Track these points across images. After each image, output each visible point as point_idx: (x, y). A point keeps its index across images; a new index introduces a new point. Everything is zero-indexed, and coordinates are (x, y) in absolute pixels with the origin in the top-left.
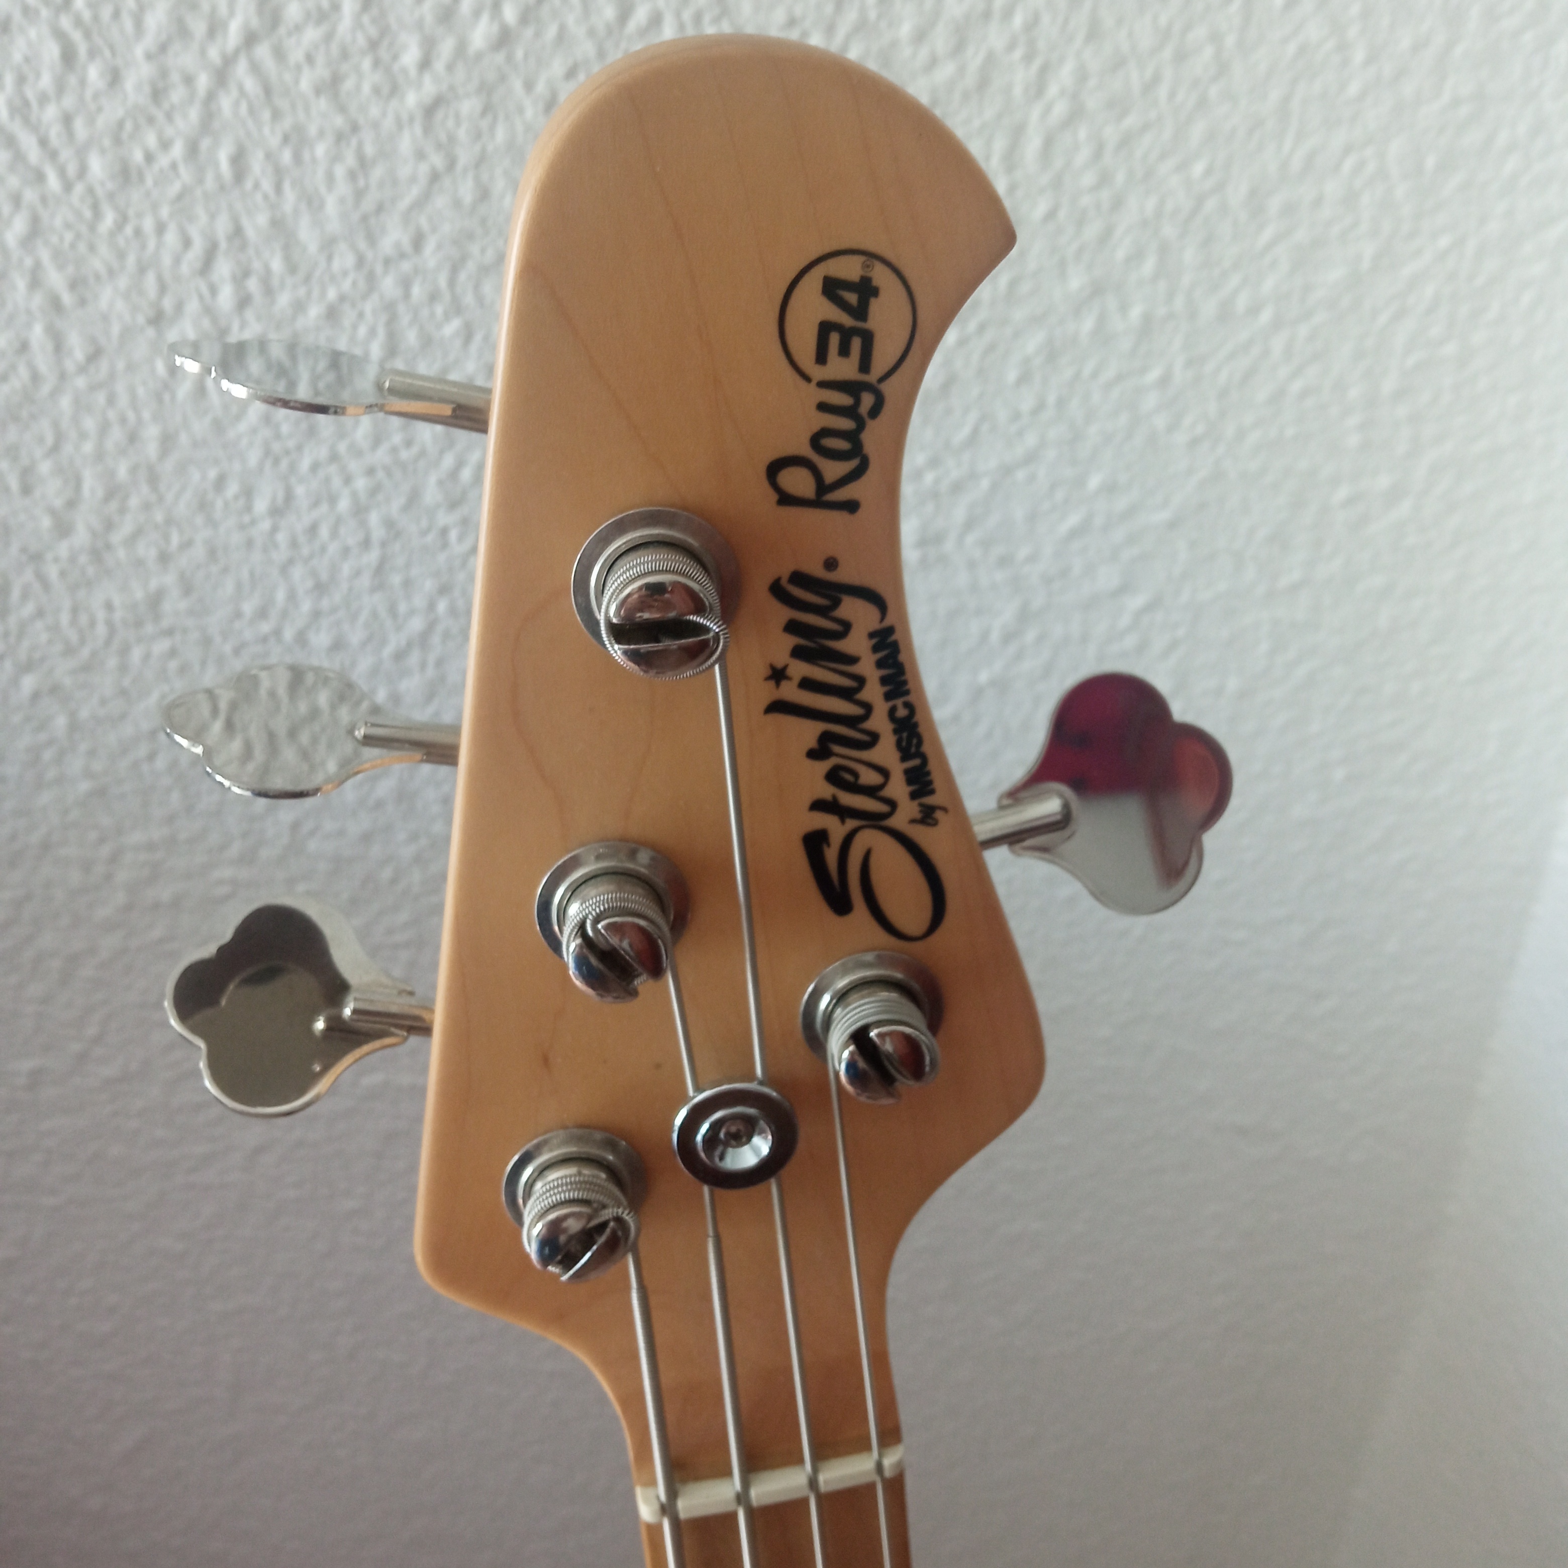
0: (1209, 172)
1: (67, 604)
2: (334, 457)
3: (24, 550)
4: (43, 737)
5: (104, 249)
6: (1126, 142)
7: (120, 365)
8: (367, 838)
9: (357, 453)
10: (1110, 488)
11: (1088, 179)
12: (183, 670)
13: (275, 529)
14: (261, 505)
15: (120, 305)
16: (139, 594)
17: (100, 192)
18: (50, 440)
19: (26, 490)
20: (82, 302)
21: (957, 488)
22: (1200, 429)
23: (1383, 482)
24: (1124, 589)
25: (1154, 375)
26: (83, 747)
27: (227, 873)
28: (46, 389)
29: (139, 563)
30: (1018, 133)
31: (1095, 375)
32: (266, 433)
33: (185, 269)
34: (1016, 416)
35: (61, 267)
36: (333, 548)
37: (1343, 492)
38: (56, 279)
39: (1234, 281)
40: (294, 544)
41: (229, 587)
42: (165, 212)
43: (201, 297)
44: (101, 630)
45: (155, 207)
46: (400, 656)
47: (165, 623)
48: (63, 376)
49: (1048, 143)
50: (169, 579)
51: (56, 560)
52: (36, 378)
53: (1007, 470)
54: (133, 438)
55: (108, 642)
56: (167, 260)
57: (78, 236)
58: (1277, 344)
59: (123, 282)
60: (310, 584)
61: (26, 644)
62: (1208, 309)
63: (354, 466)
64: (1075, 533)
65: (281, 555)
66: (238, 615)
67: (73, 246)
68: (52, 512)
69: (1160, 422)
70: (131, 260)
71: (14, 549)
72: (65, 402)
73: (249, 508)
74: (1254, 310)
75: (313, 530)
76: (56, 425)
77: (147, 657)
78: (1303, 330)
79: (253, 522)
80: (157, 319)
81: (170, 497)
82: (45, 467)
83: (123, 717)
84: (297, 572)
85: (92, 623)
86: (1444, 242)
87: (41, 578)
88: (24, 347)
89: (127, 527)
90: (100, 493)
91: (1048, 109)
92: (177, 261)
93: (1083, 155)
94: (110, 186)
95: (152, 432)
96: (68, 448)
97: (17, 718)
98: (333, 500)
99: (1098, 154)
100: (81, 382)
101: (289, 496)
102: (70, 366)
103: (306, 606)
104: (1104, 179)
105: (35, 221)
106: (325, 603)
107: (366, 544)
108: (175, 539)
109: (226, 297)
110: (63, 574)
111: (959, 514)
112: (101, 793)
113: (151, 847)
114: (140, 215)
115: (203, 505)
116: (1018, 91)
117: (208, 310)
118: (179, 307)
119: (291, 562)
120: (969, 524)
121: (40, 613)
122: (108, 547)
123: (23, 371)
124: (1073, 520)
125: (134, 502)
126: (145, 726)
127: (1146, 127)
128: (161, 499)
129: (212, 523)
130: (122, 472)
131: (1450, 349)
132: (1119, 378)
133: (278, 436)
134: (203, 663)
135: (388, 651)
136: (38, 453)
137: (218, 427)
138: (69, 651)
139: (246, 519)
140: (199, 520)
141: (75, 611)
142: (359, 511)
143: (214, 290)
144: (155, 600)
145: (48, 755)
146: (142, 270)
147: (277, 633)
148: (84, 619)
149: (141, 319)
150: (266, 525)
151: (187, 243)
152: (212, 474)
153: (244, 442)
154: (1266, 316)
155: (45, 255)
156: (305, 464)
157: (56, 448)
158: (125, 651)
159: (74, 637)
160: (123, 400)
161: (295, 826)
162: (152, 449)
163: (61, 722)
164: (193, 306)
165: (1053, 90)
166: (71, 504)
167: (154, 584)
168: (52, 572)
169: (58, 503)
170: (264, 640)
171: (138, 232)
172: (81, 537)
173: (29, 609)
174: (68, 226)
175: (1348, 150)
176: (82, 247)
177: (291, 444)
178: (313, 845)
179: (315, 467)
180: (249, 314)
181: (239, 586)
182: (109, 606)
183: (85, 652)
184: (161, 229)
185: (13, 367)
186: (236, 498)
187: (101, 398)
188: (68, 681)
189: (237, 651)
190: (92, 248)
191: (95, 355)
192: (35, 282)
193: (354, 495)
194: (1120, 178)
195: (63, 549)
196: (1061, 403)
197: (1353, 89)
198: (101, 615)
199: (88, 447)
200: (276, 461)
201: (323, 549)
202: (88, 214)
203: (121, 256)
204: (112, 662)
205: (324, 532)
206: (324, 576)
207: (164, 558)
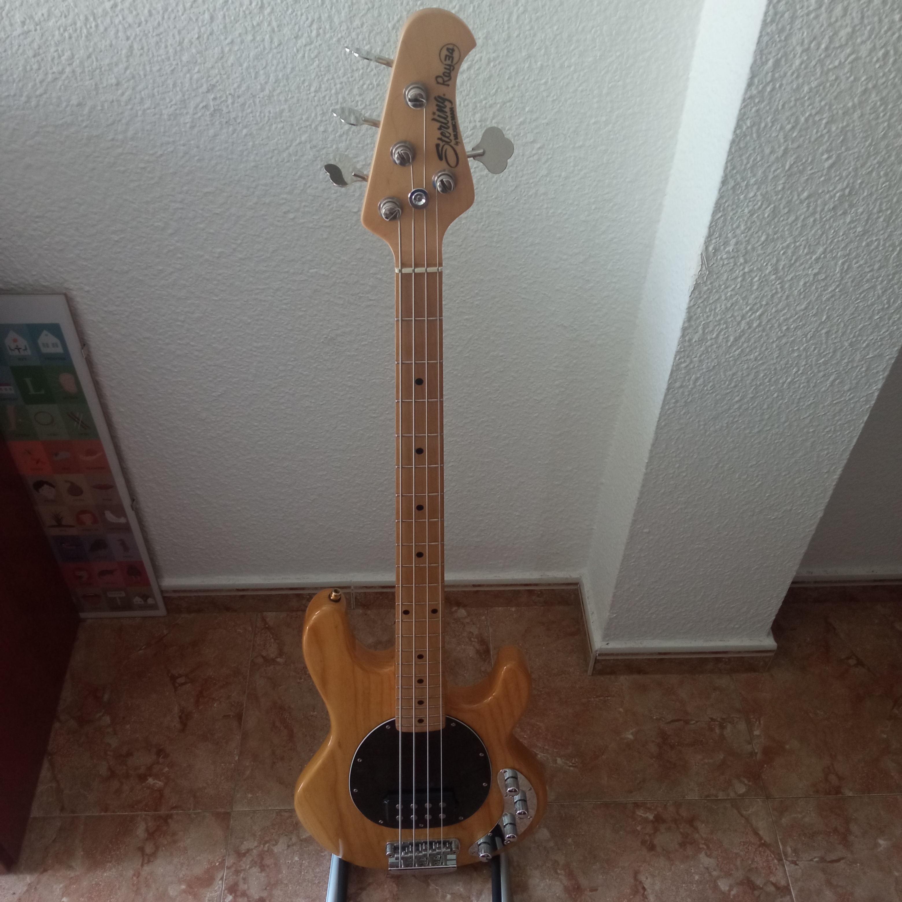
0: (557, 29)
1: (259, 110)
2: (333, 78)
3: (251, 94)
4: (245, 147)
5: (287, 18)
6: (537, 19)
7: (285, 48)
8: (323, 190)
9: (339, 78)
10: (531, 111)
11: (528, 28)
12: (284, 133)
13: (315, 96)
14: (313, 89)
15: (289, 32)
16: (278, 110)
17: (289, 4)
18: (264, 66)
19: (256, 78)
20: (279, 31)
21: (491, 106)
22: (555, 97)
23: (604, 118)
24: (533, 142)
25: (543, 81)
26: (255, 152)
27: (285, 196)
28: (266, 52)
29: (280, 101)
30: (511, 14)
31: (528, 79)
32: (317, 70)
33: (305, 25)
34: (508, 88)
35: (276, 21)
36: (329, 103)
37: (593, 121)
38: (274, 24)
39: (564, 58)
40: (319, 101)
41: (301, 111)
42: (304, 11)
43: (308, 33)
44: (266, 119)
45: (301, 9)
46: (340, 136)
47: (283, 119)
48: (271, 49)
49: (518, 17)
50: (286, 107)
51: (259, 97)
52: (264, 48)
53: (504, 103)
54: (284, 67)
55: (267, 123)
56: (302, 23)
57: (282, 14)
58: (575, 76)
59: (290, 27)
60: (321, 112)
61: (246, 120)
62: (558, 65)
63: (337, 81)
64: (521, 123)
65: (315, 104)
66: (301, 119)
67: (280, 16)
68: (261, 84)
69: (545, 94)
70: (293, 21)
71: (249, 93)
72: (270, 56)
73: (309, 90)
74: (569, 66)
75: (324, 97)
76: (267, 61)
77: (276, 128)
78: (582, 74)
79: (310, 93)
80: (297, 37)
81: (290, 84)
82: (262, 72)
83: (267, 144)
84: (318, 109)
85: (264, 117)
86: (618, 54)
87: (254, 102)
88: (263, 40)
89: (278, 91)
90: (274, 81)
91: (519, 9)
92: (304, 23)
93: (527, 21)
94: (292, 3)
95: (290, 66)
96: (268, 68)
97: (239, 141)
98: (331, 90)
99: (531, 21)
100: (275, 51)
101: (320, 87)
102: (273, 46)
103: (319, 119)
104: (532, 28)
105: (273, 9)
106: (324, 118)
107: (337, 103)
108: (290, 96)
109: (314, 33)
110: (260, 101)
111: (491, 114)
112: (256, 167)
113: (266, 185)
114: (297, 11)
115: (298, 87)
116: (511, 4)
117: (309, 36)
118: (302, 35)
119: (317, 105)
120: (494, 117)
121: (252, 112)
122: (273, 96)
123: (262, 46)
124: (521, 120)
125: (281, 84)
126: (272, 148)
127: (542, 16)
128: (288, 84)
129: (300, 92)
130: (280, 76)
131: (620, 83)
132: (534, 81)
133: (320, 71)
134: (290, 131)
135: (337, 135)
136: (261, 69)
137: (306, 66)
138: (257, 124)
139: (308, 92)
140: (296, 91)
141: (261, 112)
142: (337, 93)
143: (311, 32)
144: (282, 112)
145: (245, 153)
146: (295, 24)
147: (310, 125)
148: (262, 114)
149: (293, 37)
150: (313, 95)
151: (307, 19)
152: (302, 79)
153: (312, 71)
154: (572, 68)
155: (273, 18)
156: (326, 79)
157: (265, 67)
158: (271, 125)
159: (259, 120)
160: (284, 57)
161: (305, 184)
162: (289, 71)
163: (251, 144)
164: (306, 35)
165: (520, 4)
166: (266, 83)
167: (282, 107)
168: (257, 100)
169: (263, 82)
170: (307, 127)
171: (296, 15)
172: (267, 92)
173: (249, 110)
174: (280, 11)
175: (593, 27)
176: (282, 17)
177: (323, 73)
178: (309, 191)
179: (328, 80)
180: (319, 39)
181: (303, 111)
182: (270, 112)
183: (261, 125)
184: (302, 15)
185: (260, 46)
186: (307, 86)
187: (279, 56)
188: (255, 132)
189: (299, 130)
190: (284, 17)
191: (279, 45)
192: (269, 24)
193: (336, 89)
194: (536, 28)
195: (261, 95)
196: (519, 86)
197: (594, 12)
198: (267, 114)
199: (273, 68)
200: (319, 78)
201: (326, 103)
202: (285, 9)
203: (291, 20)
204: (267, 128)
205: (327, 98)
206: (325, 111)
207: (286, 100)
